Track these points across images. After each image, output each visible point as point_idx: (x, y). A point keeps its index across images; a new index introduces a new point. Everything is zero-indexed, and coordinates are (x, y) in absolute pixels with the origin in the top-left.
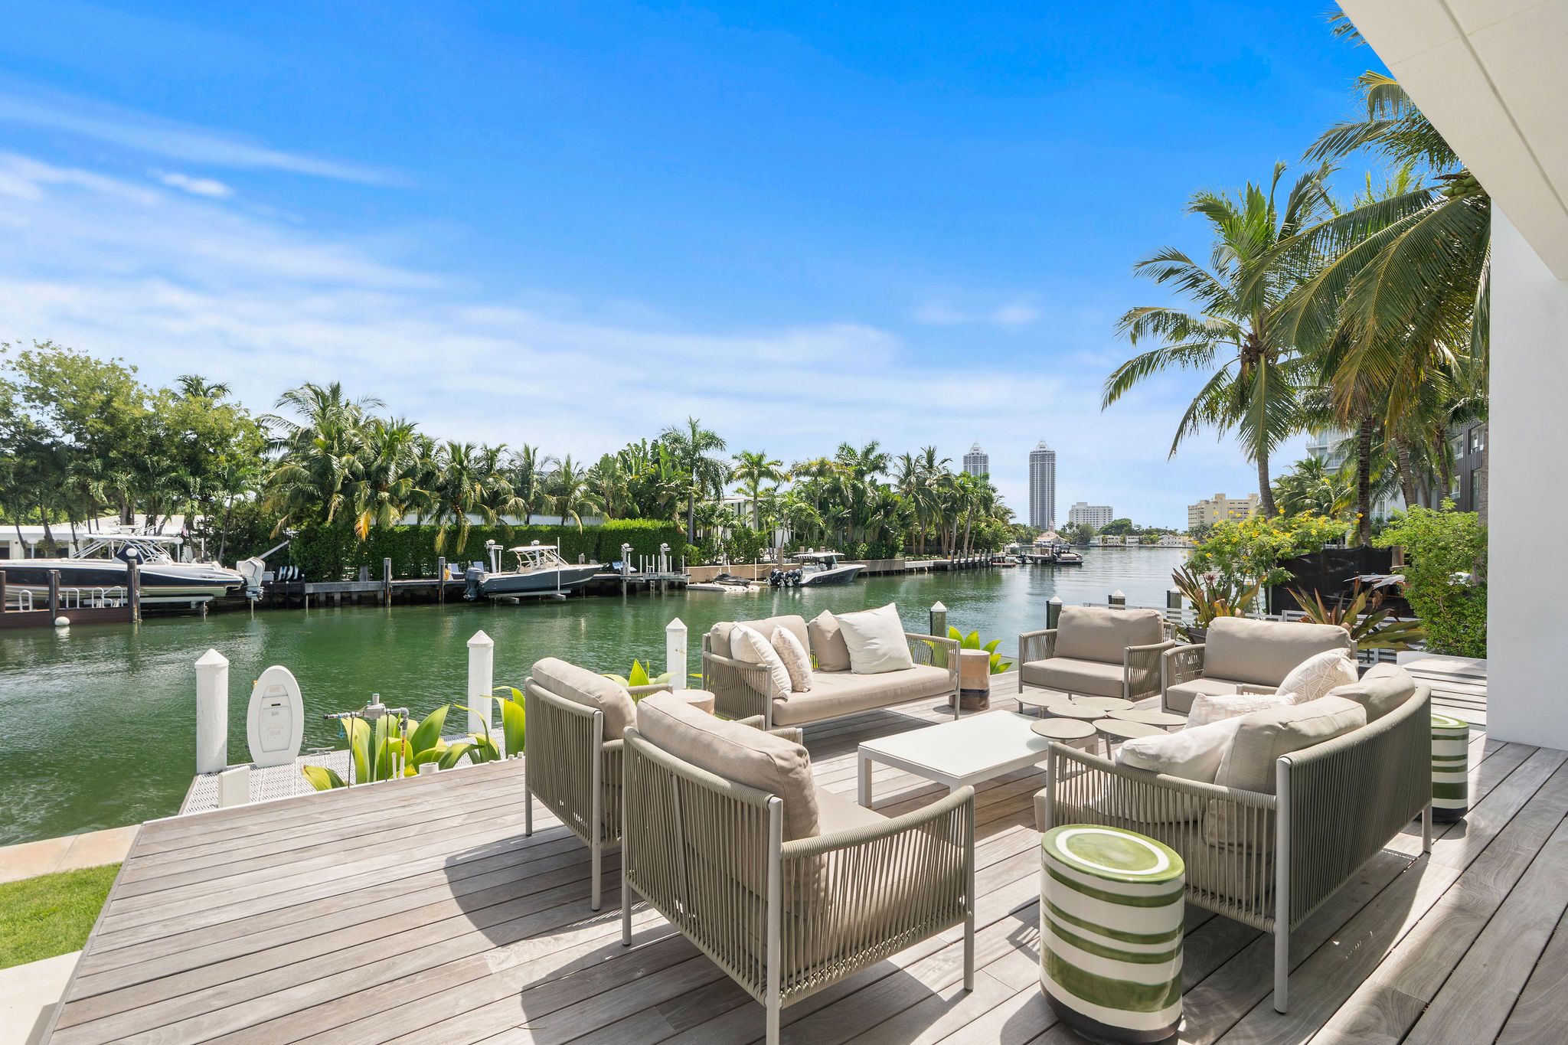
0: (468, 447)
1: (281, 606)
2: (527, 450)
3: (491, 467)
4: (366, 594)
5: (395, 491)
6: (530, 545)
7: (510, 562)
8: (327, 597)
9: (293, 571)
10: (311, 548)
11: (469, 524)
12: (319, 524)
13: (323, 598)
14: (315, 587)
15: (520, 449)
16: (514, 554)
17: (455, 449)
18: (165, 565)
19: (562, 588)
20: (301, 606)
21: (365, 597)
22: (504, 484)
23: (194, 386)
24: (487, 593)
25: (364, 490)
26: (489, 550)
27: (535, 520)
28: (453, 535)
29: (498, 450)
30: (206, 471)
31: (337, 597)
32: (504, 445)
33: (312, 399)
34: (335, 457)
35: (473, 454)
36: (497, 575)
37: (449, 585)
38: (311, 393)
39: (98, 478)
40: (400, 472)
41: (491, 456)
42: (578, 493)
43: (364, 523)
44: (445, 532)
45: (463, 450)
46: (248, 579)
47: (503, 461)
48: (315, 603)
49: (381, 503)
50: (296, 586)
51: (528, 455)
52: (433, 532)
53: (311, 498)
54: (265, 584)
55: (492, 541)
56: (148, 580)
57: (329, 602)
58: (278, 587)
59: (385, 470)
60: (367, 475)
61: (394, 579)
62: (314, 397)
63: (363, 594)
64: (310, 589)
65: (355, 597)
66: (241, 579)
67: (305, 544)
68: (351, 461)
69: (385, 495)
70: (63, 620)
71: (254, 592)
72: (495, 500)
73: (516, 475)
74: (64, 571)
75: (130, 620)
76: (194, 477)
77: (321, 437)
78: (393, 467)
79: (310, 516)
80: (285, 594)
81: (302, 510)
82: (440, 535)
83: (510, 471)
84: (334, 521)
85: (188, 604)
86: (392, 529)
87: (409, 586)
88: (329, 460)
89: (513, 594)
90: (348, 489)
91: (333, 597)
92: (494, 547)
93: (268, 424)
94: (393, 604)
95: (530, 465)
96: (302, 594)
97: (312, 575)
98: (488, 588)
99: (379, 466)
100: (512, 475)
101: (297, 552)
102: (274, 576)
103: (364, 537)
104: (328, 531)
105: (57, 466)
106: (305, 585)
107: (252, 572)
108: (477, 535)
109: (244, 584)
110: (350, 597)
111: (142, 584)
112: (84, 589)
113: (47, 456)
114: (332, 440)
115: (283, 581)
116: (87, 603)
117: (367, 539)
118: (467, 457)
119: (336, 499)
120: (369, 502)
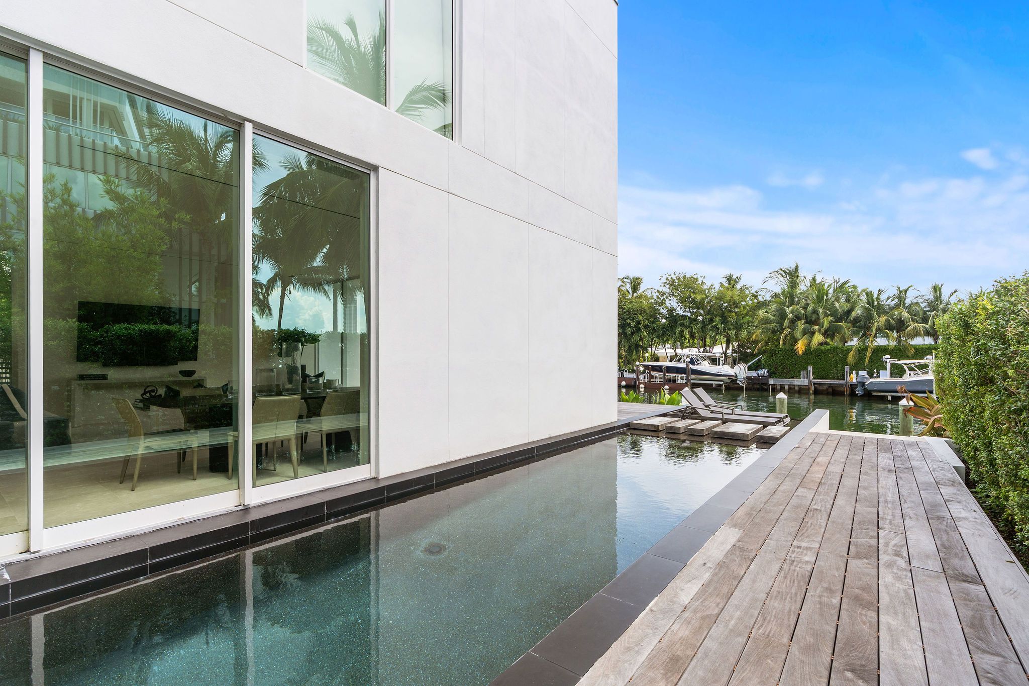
0: (880, 292)
1: (757, 390)
3: (901, 303)
4: (804, 387)
5: (822, 325)
7: (898, 371)
8: (781, 387)
9: (764, 372)
10: (773, 359)
11: (875, 343)
12: (776, 346)
13: (779, 387)
14: (774, 380)
16: (902, 366)
17: (869, 294)
18: (705, 366)
23: (729, 279)
25: (801, 325)
26: (886, 362)
28: (862, 351)
29: (908, 289)
30: (728, 321)
31: (787, 387)
32: (911, 286)
33: (783, 276)
34: (787, 308)
35: (883, 297)
36: (886, 379)
37: (852, 385)
38: (782, 272)
39: (687, 327)
40: (828, 313)
43: (800, 346)
44: (857, 349)
45: (876, 294)
46: (738, 374)
48: (774, 390)
49: (812, 333)
50: (765, 379)
51: (936, 289)
52: (850, 349)
53: (774, 332)
54: (748, 378)
55: (888, 356)
56: (695, 372)
58: (756, 380)
59: (816, 312)
60: (806, 316)
61: (814, 378)
62: (784, 274)
63: (802, 387)
64: (771, 381)
65: (797, 388)
66: (734, 374)
67: (770, 357)
68: (795, 309)
69: (816, 327)
70: (667, 387)
71: (740, 381)
72: (900, 326)
73: (923, 308)
74: (667, 367)
76: (722, 324)
77: (782, 297)
79: (772, 342)
80: (759, 383)
81: (769, 338)
82: (852, 352)
84: (784, 344)
85: (712, 385)
88: (784, 310)
90: (793, 324)
91: (784, 387)
92: (888, 361)
93: (761, 293)
94: (814, 394)
95: (936, 298)
96: (766, 384)
97: (771, 374)
98: (869, 388)
99: (813, 310)
101: (766, 361)
102: (754, 374)
103: (800, 352)
104: (782, 350)
105: (676, 323)
106: (770, 379)
107: (741, 371)
108: (880, 351)
109: (736, 377)
110: (794, 388)
111: (692, 374)
112: (674, 375)
113: (673, 318)
114: (786, 298)
115: (759, 376)
116: (674, 381)
117: (803, 354)
118: (878, 299)
119: (785, 332)
120: (804, 333)
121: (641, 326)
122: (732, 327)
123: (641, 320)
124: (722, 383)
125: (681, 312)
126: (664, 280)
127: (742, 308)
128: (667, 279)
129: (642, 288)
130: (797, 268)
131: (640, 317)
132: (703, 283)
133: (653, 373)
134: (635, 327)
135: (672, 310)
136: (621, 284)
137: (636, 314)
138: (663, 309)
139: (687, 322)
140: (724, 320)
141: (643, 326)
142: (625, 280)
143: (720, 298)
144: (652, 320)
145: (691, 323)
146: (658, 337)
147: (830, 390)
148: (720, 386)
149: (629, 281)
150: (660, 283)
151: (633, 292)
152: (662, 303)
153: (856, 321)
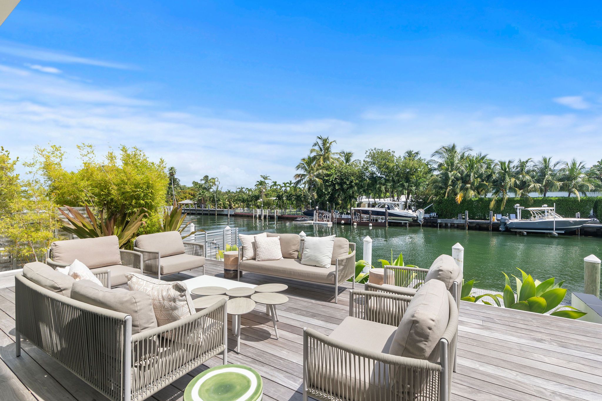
0: (510, 162)
1: (430, 226)
2: (545, 160)
3: (522, 170)
4: (461, 225)
5: (472, 184)
6: (541, 207)
7: (526, 215)
8: (446, 225)
9: (434, 214)
10: (440, 206)
11: (507, 196)
12: (443, 197)
13: (444, 225)
14: (441, 220)
15: (541, 159)
16: (529, 211)
17: (503, 164)
18: (397, 211)
19: (556, 229)
20: (436, 227)
21: (460, 226)
22: (528, 177)
23: (410, 153)
24: (510, 228)
25: (460, 184)
26: (517, 209)
27: (548, 194)
28: (499, 202)
29: (527, 162)
30: (410, 181)
31: (449, 225)
32: (531, 159)
33: (444, 152)
34: (449, 173)
35: (511, 165)
36: (519, 220)
37: (494, 224)
38: (444, 150)
39: (384, 185)
40: (476, 176)
41: (523, 165)
42: (579, 180)
43: (459, 198)
44: (495, 200)
45: (507, 164)
47: (529, 166)
48: (441, 226)
49: (467, 189)
50: (435, 220)
51: (546, 161)
52: (490, 200)
53: (441, 188)
54: (424, 218)
55: (519, 205)
56: (391, 215)
57: (446, 226)
58: (430, 219)
59: (468, 176)
60: (462, 178)
61: (469, 219)
62: (445, 151)
63: (459, 225)
64: (439, 221)
65: (456, 225)
66: (416, 216)
67: (438, 205)
68: (455, 173)
69: (469, 186)
70: (371, 224)
71: (420, 221)
72: (524, 185)
73: (537, 173)
74: (372, 211)
75: (386, 226)
76: (406, 183)
77: (446, 166)
78: (472, 174)
79: (440, 195)
80: (432, 222)
81: (438, 192)
82: (493, 202)
83: (533, 171)
84: (448, 196)
85: (401, 223)
86: (471, 199)
87: (478, 223)
88: (448, 174)
89: (523, 230)
90: (454, 184)
91: (448, 225)
92: (518, 208)
93: (430, 163)
94: (469, 229)
95: (546, 167)
96: (436, 223)
97: (440, 216)
98: (510, 226)
99: (466, 174)
100: (535, 173)
101: (436, 208)
102: (428, 216)
103: (459, 202)
104: (446, 200)
105: (376, 182)
106: (438, 219)
107: (420, 214)
108: (511, 202)
109: (417, 217)
110: (454, 225)
111: (389, 216)
112: (376, 216)
113: (374, 180)
114: (449, 166)
115: (431, 217)
116: (377, 220)
117: (461, 203)
118: (508, 167)
119: (449, 188)
120: (462, 189)
121: (353, 184)
122: (413, 185)
123: (353, 180)
124: (408, 222)
125: (379, 175)
126: (368, 154)
127: (419, 173)
128: (370, 153)
129: (352, 159)
130: (454, 147)
131: (353, 178)
132: (393, 156)
133: (362, 215)
134: (349, 184)
135: (373, 173)
136: (339, 157)
137: (350, 176)
138: (367, 173)
139: (383, 181)
140: (408, 180)
141: (355, 183)
142: (342, 154)
143: (405, 166)
144: (360, 180)
145: (386, 182)
146: (364, 191)
147: (478, 227)
148: (406, 223)
149: (343, 155)
150: (365, 155)
151: (347, 162)
152: (367, 169)
153: (494, 182)
